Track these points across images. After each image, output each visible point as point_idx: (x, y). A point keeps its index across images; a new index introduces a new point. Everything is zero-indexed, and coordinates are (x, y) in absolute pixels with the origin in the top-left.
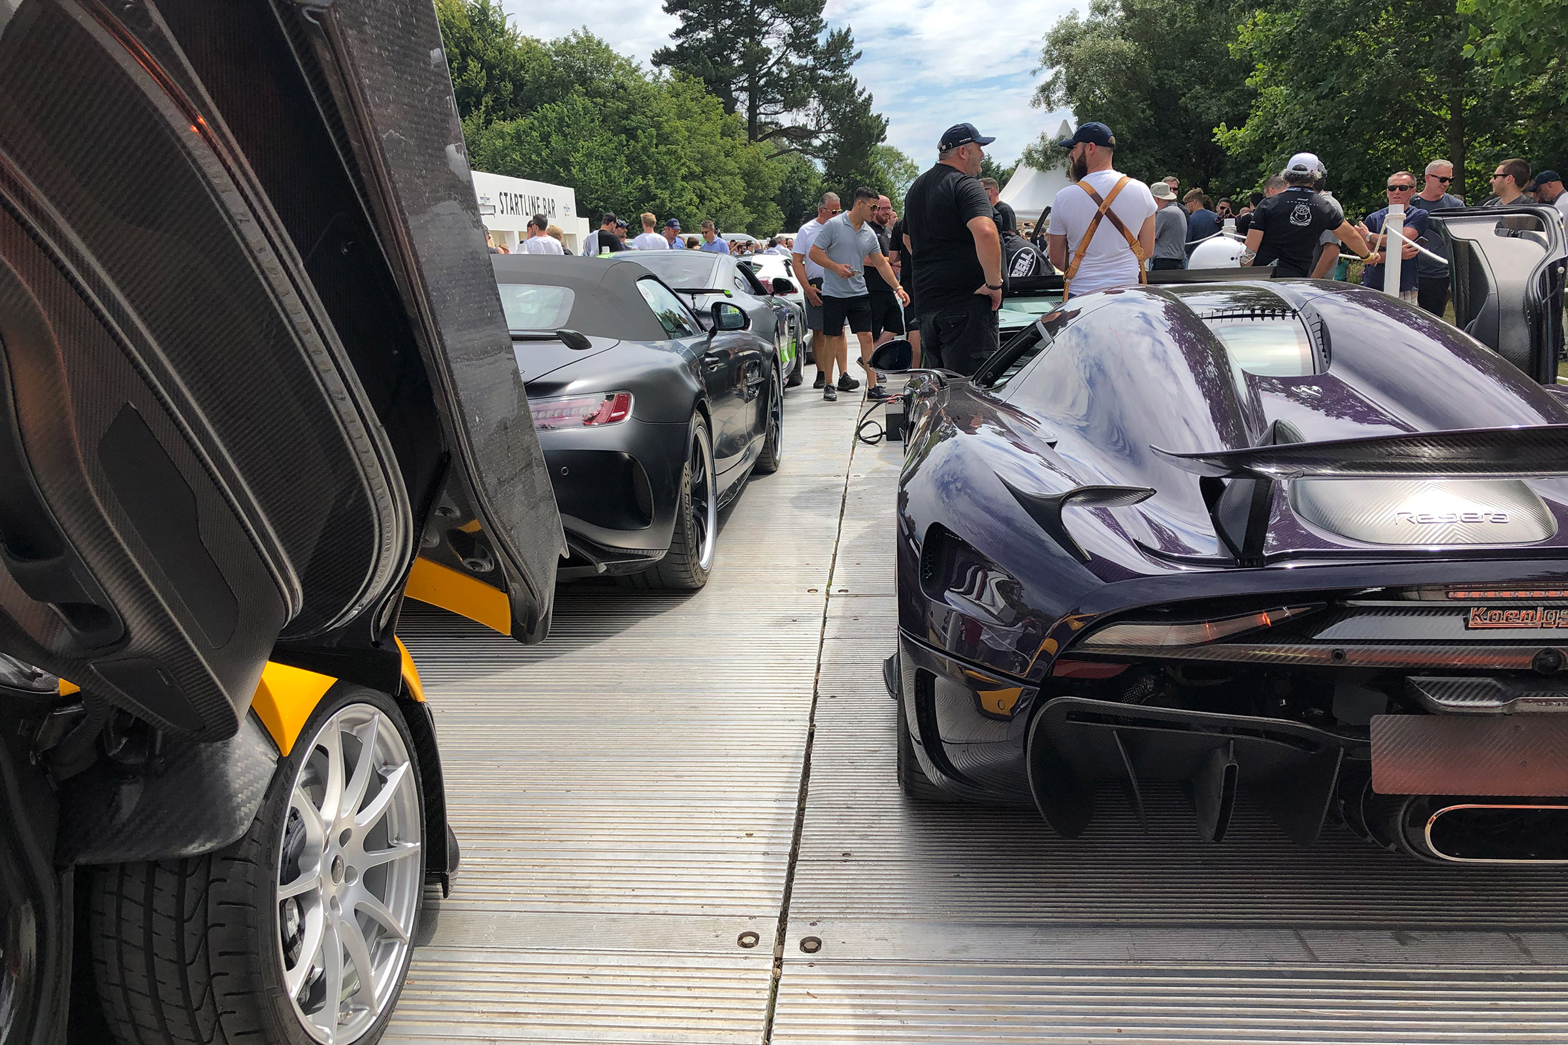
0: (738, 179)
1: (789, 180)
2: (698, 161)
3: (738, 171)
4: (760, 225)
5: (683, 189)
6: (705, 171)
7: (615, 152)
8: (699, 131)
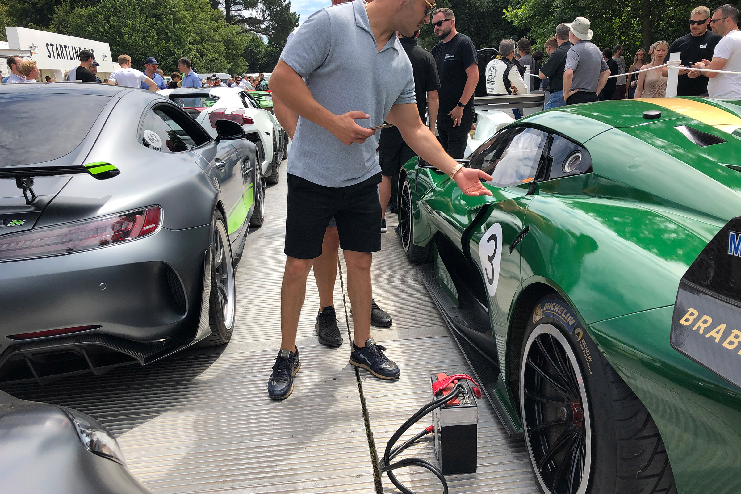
0: (221, 44)
1: (250, 46)
2: (198, 34)
3: (221, 40)
4: (235, 69)
5: (191, 49)
6: (203, 40)
7: (149, 27)
8: (198, 18)
